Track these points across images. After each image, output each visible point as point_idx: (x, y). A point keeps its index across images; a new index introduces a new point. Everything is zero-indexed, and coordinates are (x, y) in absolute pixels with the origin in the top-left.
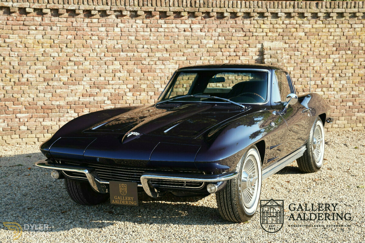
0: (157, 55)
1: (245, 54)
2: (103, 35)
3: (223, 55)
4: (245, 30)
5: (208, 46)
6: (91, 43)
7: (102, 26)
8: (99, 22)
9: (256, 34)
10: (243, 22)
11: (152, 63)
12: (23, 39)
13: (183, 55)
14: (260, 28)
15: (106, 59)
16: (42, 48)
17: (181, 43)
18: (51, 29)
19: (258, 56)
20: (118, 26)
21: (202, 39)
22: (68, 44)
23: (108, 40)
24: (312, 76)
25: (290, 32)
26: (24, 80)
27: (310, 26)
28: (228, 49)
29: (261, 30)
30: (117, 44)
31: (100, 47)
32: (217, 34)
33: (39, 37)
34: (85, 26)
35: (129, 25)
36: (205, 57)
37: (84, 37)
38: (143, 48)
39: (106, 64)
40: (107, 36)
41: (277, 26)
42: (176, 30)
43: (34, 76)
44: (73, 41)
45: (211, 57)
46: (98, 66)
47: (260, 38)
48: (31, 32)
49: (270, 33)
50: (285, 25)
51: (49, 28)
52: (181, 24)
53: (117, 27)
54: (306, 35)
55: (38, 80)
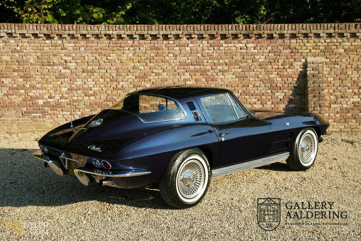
0: (218, 68)
1: (291, 67)
2: (177, 53)
3: (272, 68)
4: (291, 48)
5: (260, 60)
6: (168, 59)
7: (176, 46)
8: (174, 44)
9: (301, 51)
10: (290, 42)
11: (214, 74)
12: (120, 57)
13: (239, 68)
14: (305, 46)
15: (179, 71)
16: (133, 63)
17: (237, 58)
18: (139, 49)
19: (302, 68)
20: (189, 46)
21: (255, 55)
22: (151, 60)
23: (180, 57)
24: (350, 85)
25: (331, 49)
26: (120, 86)
27: (349, 44)
28: (277, 63)
29: (305, 48)
30: (188, 59)
31: (174, 62)
32: (268, 51)
33: (131, 55)
34: (164, 46)
35: (197, 45)
36: (258, 69)
37: (163, 54)
38: (208, 62)
39: (179, 75)
40: (180, 53)
41: (320, 44)
42: (234, 48)
43: (127, 84)
44: (155, 57)
45: (262, 69)
46: (173, 76)
47: (305, 54)
48: (126, 52)
49: (314, 50)
50: (327, 43)
51: (138, 48)
52: (238, 43)
53: (188, 46)
54: (345, 51)
55: (129, 86)
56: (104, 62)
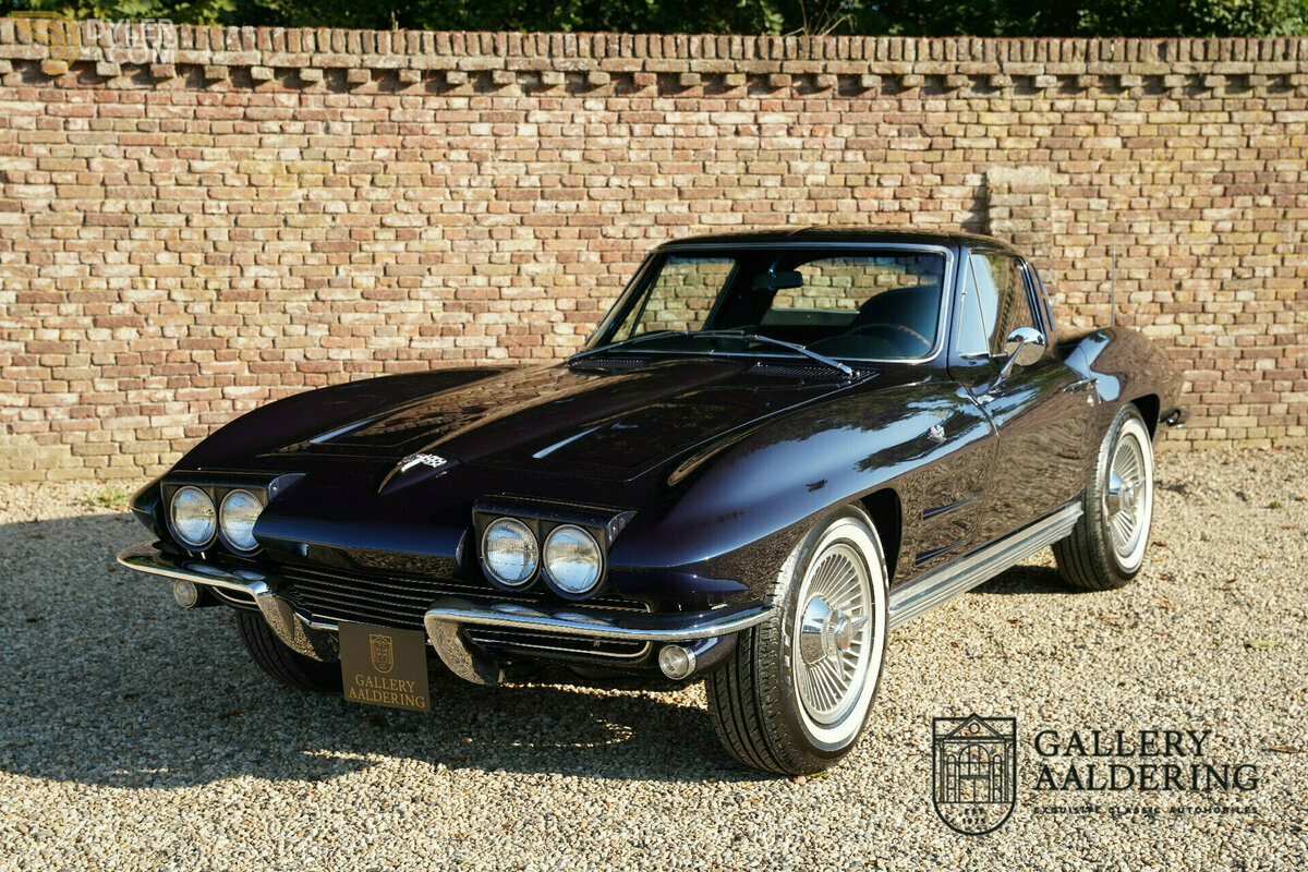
0: (649, 209)
1: (930, 207)
2: (484, 146)
3: (858, 210)
4: (928, 131)
5: (810, 179)
6: (448, 171)
7: (481, 121)
8: (470, 109)
9: (965, 143)
10: (923, 106)
11: (634, 232)
12: (245, 162)
13: (732, 210)
14: (978, 123)
15: (493, 219)
16: (300, 186)
17: (724, 169)
18: (327, 130)
19: (971, 211)
20: (531, 119)
21: (793, 157)
22: (377, 176)
23: (497, 164)
24: (1142, 275)
25: (1074, 136)
26: (245, 284)
27: (1139, 117)
28: (875, 190)
29: (981, 130)
30: (527, 173)
31: (473, 184)
32: (840, 143)
33: (291, 153)
34: (428, 119)
35: (563, 116)
36: (803, 215)
37: (425, 152)
38: (607, 185)
39: (491, 237)
40: (497, 149)
41: (1033, 117)
42: (711, 131)
43: (275, 273)
44: (392, 165)
45: (820, 214)
46: (467, 243)
47: (979, 156)
48: (269, 140)
49: (1011, 139)
50: (1059, 115)
51: (321, 126)
52: (727, 110)
53: (526, 121)
54: (1124, 145)
55: (287, 284)
56: (178, 184)
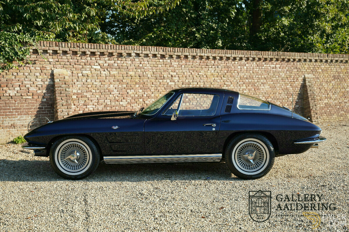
0: (261, 81)
2: (239, 70)
3: (288, 81)
4: (297, 68)
5: (282, 76)
6: (234, 75)
7: (239, 66)
8: (238, 64)
9: (302, 70)
10: (297, 64)
11: (259, 85)
12: (206, 73)
13: (272, 81)
15: (240, 83)
16: (214, 77)
17: (271, 74)
18: (218, 67)
19: (303, 81)
20: (246, 66)
21: (280, 72)
22: (224, 75)
23: (241, 73)
24: (324, 92)
25: (316, 69)
27: (324, 66)
28: (290, 78)
29: (304, 68)
30: (245, 75)
31: (238, 77)
32: (286, 70)
33: (213, 71)
34: (232, 65)
35: (250, 65)
36: (281, 82)
37: (231, 71)
38: (256, 77)
40: (241, 71)
42: (270, 68)
44: (227, 74)
47: (304, 72)
48: (210, 69)
49: (308, 70)
50: (314, 66)
52: (272, 64)
54: (322, 71)
56: (196, 77)
